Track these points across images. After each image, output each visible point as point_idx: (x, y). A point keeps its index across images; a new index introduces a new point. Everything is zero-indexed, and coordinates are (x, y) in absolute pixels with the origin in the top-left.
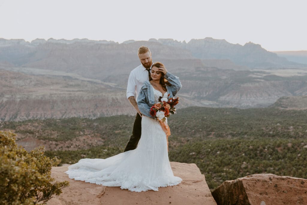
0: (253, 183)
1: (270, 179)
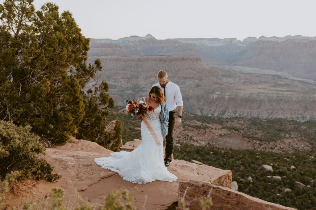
1: (203, 186)
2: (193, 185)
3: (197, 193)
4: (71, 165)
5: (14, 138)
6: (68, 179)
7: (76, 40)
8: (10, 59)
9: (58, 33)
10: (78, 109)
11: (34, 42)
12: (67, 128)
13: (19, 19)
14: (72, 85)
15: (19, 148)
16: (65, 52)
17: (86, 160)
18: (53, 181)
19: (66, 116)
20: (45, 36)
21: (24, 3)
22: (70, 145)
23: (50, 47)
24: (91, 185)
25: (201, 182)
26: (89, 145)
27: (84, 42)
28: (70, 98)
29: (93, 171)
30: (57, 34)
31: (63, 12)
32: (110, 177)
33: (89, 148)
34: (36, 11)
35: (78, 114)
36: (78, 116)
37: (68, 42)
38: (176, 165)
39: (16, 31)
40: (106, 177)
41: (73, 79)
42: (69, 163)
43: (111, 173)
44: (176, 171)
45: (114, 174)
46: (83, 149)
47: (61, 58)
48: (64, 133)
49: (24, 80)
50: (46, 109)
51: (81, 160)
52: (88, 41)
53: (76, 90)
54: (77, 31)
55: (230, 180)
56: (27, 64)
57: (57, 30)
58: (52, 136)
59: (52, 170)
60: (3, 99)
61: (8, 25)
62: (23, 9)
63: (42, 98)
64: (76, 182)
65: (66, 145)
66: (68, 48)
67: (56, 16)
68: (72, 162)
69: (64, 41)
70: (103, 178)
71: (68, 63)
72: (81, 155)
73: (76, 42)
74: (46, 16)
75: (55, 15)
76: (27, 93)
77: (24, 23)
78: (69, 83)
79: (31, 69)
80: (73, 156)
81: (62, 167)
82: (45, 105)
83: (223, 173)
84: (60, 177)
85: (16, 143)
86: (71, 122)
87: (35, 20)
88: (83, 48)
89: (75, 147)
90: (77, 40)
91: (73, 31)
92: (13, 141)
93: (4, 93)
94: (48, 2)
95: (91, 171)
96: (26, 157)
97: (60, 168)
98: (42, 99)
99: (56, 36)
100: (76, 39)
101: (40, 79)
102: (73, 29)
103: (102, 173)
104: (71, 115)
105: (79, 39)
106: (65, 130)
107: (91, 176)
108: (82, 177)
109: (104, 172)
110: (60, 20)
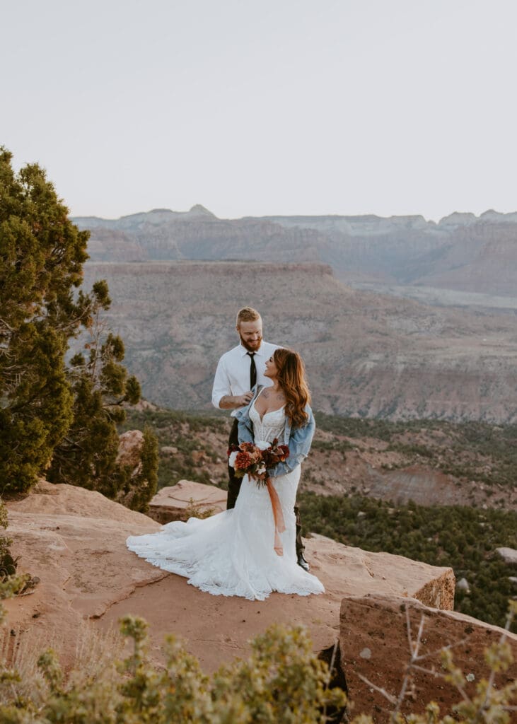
0: (362, 608)
1: (402, 608)
2: (376, 605)
3: (387, 626)
4: (58, 551)
6: (56, 586)
9: (14, 219)
10: (59, 409)
12: (32, 455)
14: (47, 348)
16: (33, 266)
17: (89, 539)
18: (22, 592)
19: (30, 425)
22: (39, 498)
24: (115, 603)
25: (397, 600)
26: (85, 498)
27: (76, 241)
28: (40, 380)
29: (113, 567)
30: (13, 223)
31: (25, 166)
32: (157, 583)
33: (86, 507)
35: (57, 421)
36: (58, 426)
37: (38, 242)
38: (315, 553)
40: (147, 582)
41: (49, 334)
42: (53, 547)
43: (158, 572)
44: (317, 568)
45: (166, 575)
46: (71, 510)
47: (23, 281)
48: (25, 467)
51: (78, 538)
52: (84, 237)
53: (57, 359)
54: (60, 214)
55: (450, 592)
57: (13, 213)
59: (16, 565)
64: (76, 596)
65: (28, 499)
66: (38, 256)
67: (7, 178)
68: (58, 545)
69: (29, 240)
70: (139, 586)
71: (38, 294)
72: (76, 526)
73: (58, 241)
75: (6, 175)
78: (39, 344)
80: (58, 528)
81: (35, 556)
83: (433, 575)
84: (37, 583)
86: (42, 441)
88: (73, 256)
89: (52, 504)
90: (60, 235)
91: (50, 214)
95: (108, 568)
97: (30, 558)
99: (10, 226)
100: (56, 233)
102: (51, 209)
103: (137, 573)
104: (42, 422)
105: (63, 233)
106: (26, 460)
107: (110, 581)
108: (88, 582)
109: (140, 571)
110: (18, 186)
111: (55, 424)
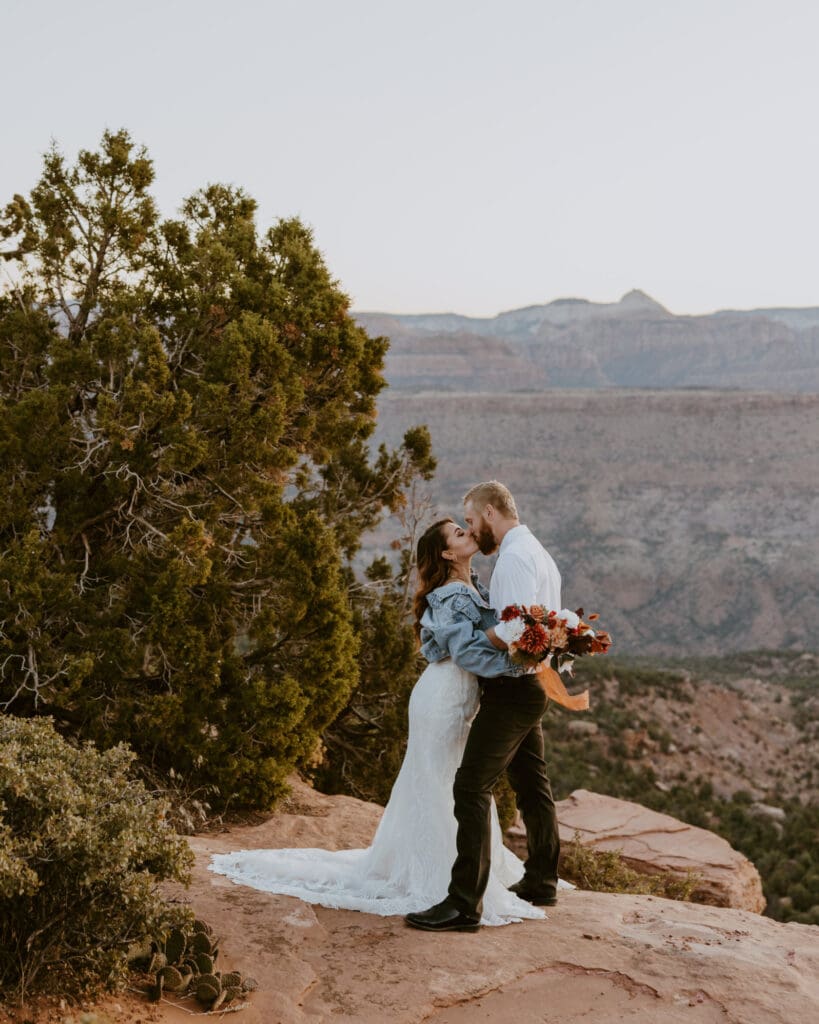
4: (298, 928)
5: (59, 807)
6: (288, 1000)
7: (326, 349)
8: (49, 434)
9: (249, 317)
10: (329, 659)
11: (150, 360)
12: (280, 743)
13: (90, 260)
14: (307, 549)
15: (80, 853)
16: (281, 402)
18: (221, 1007)
19: (276, 689)
20: (197, 333)
21: (113, 189)
22: (290, 822)
23: (215, 381)
27: (361, 356)
28: (295, 607)
29: (397, 964)
30: (246, 324)
31: (275, 224)
32: (475, 1001)
34: (160, 222)
35: (327, 681)
36: (329, 690)
37: (292, 359)
38: (791, 954)
39: (75, 311)
40: (460, 998)
41: (312, 523)
42: (291, 920)
47: (262, 428)
48: (266, 764)
49: (100, 523)
50: (192, 656)
52: (377, 349)
53: (324, 569)
54: (333, 307)
56: (119, 455)
57: (249, 307)
58: (213, 780)
59: (216, 954)
60: (15, 609)
61: (43, 286)
62: (111, 218)
63: (174, 606)
64: (320, 1018)
65: (271, 822)
66: (291, 384)
67: (243, 243)
68: (302, 916)
69: (274, 354)
70: (441, 1004)
71: (291, 452)
73: (329, 355)
74: (202, 243)
75: (241, 240)
76: (114, 581)
77: (109, 273)
78: (292, 540)
79: (133, 479)
81: (256, 936)
82: (188, 639)
84: (251, 990)
85: (70, 829)
87: (153, 259)
88: (358, 383)
89: (313, 834)
90: (333, 346)
91: (314, 307)
92: (57, 821)
93: (19, 584)
94: (213, 182)
95: (388, 966)
96: (109, 893)
97: (247, 941)
98: (178, 612)
99: (242, 330)
100: (326, 342)
101: (169, 519)
102: (316, 299)
103: (440, 980)
104: (297, 685)
105: (338, 342)
106: (269, 751)
107: (388, 993)
108: (347, 993)
109: (448, 975)
110: (262, 258)
111: (323, 686)
